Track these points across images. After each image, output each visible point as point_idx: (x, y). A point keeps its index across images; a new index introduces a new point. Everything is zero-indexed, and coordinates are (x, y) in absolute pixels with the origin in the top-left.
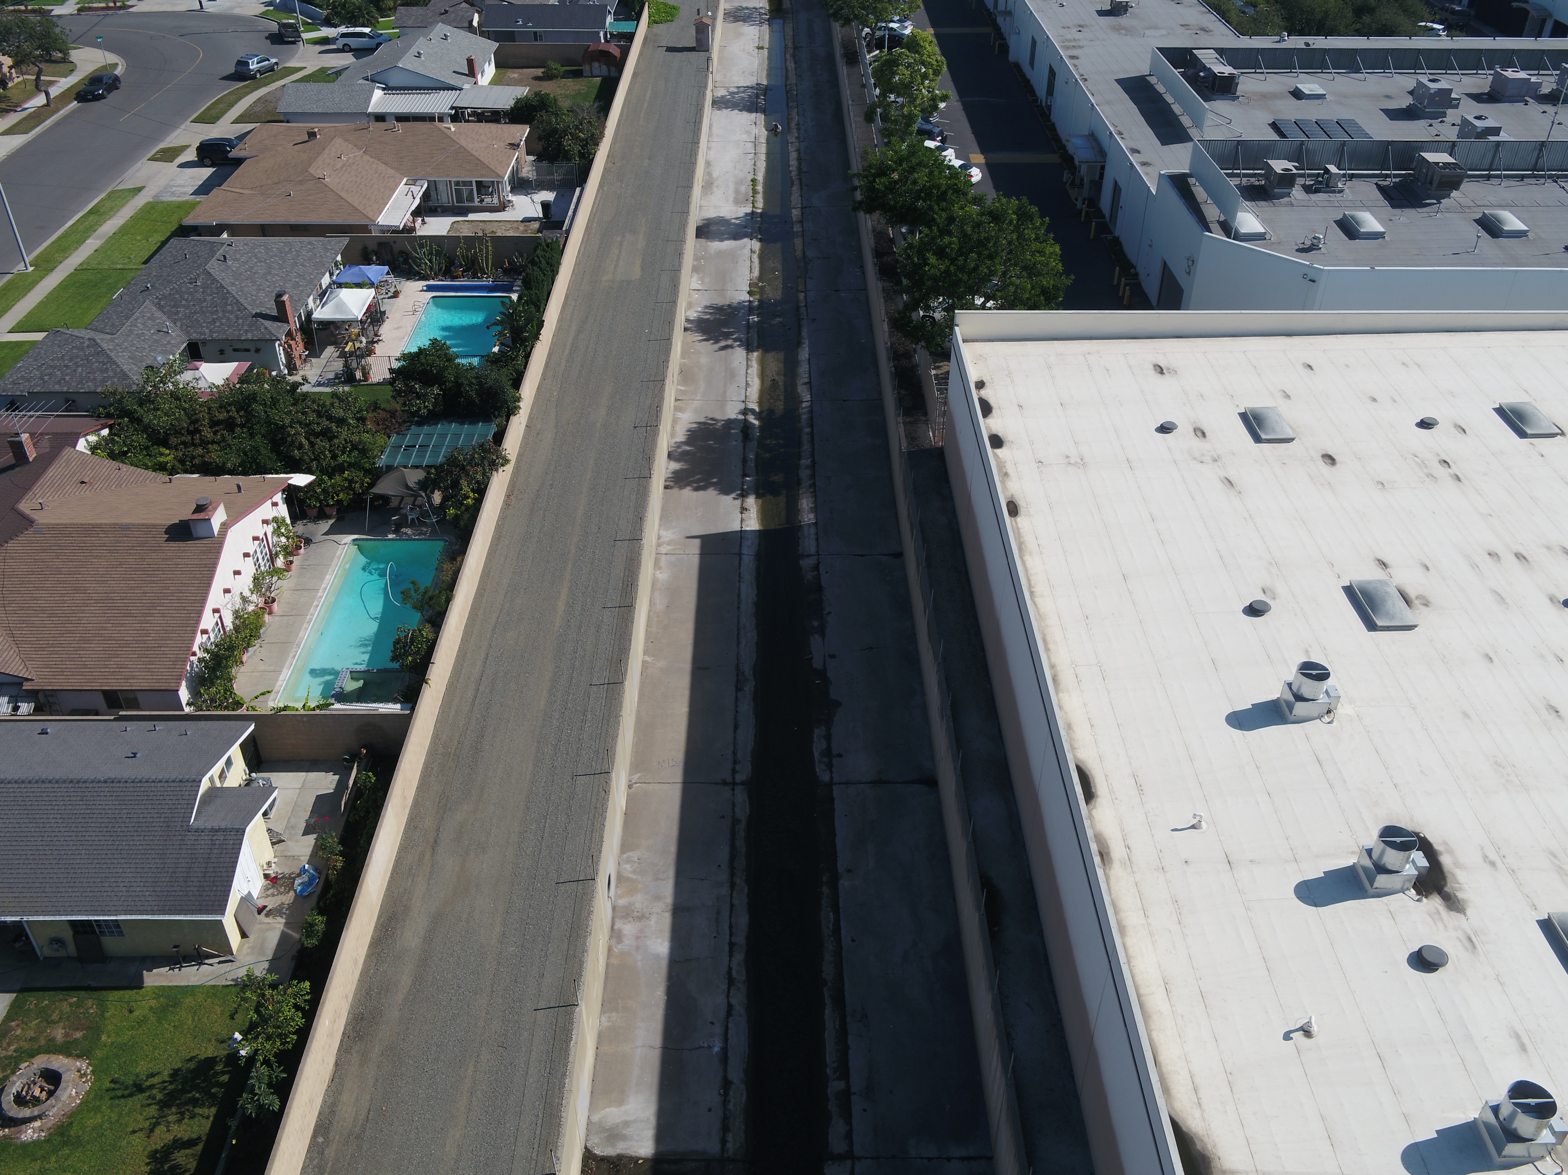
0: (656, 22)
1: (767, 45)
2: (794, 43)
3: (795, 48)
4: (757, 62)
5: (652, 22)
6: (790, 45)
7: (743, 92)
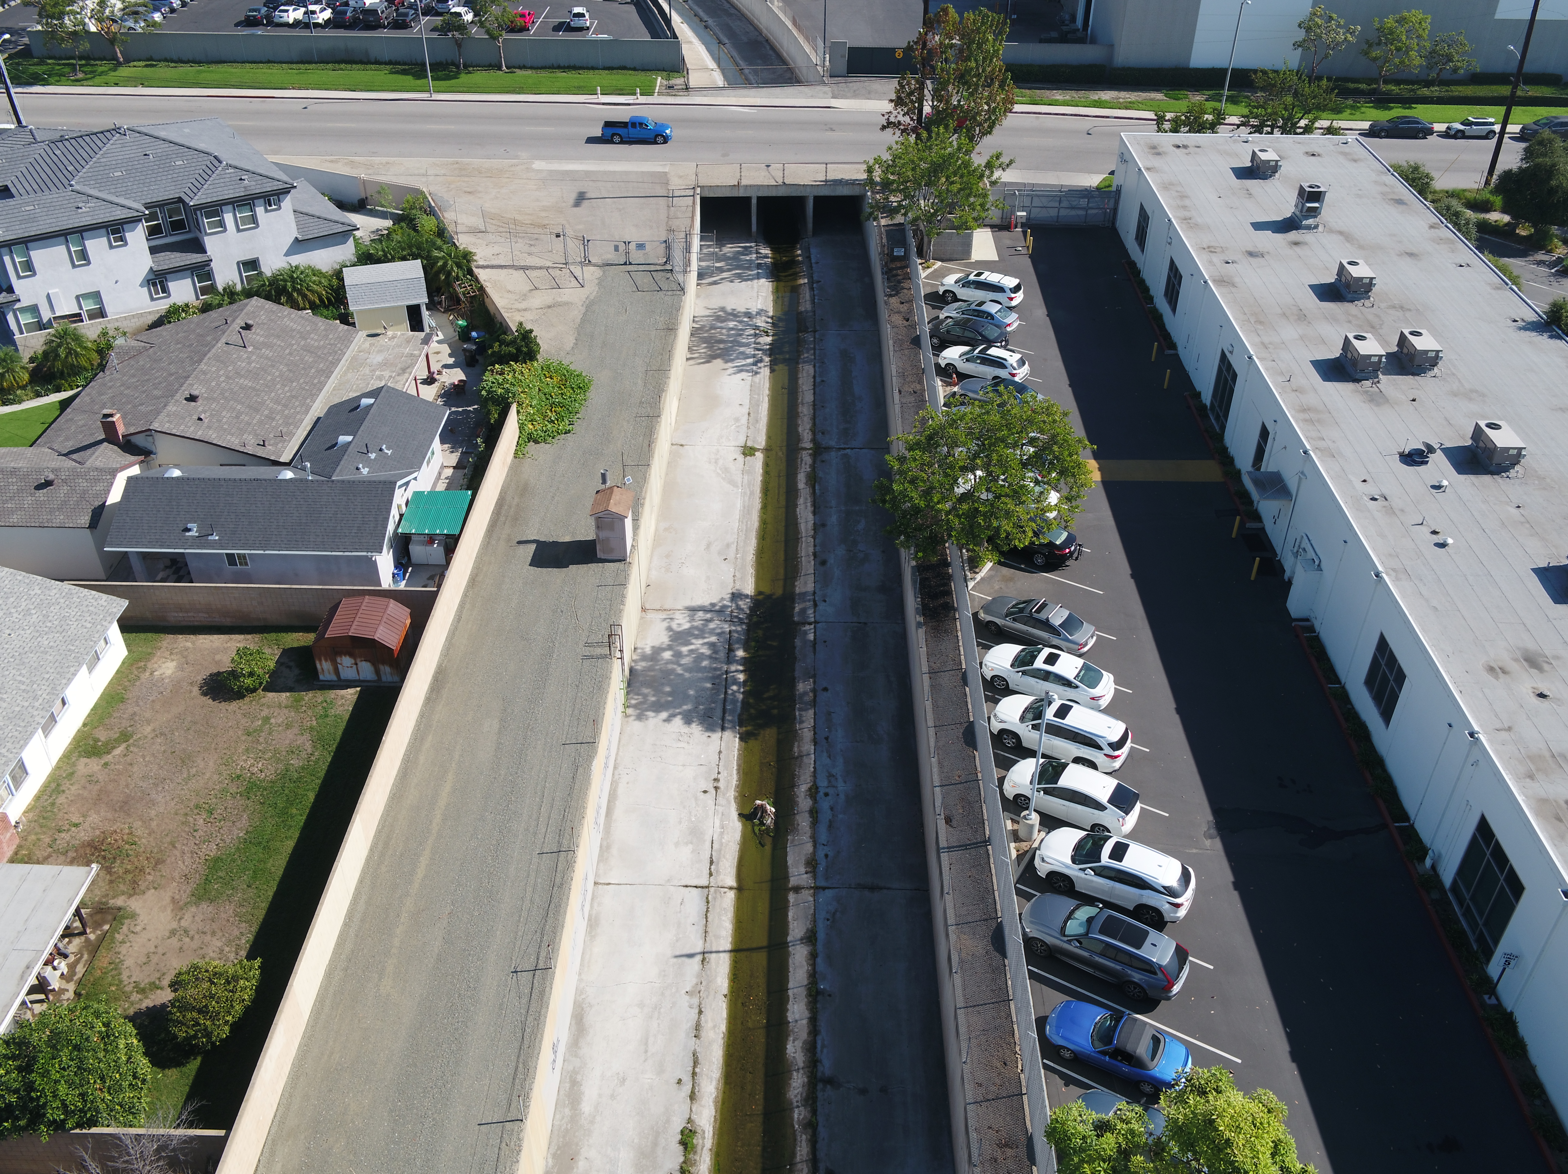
0: (532, 439)
1: (761, 441)
2: (813, 431)
3: (818, 450)
4: (739, 504)
5: (528, 438)
6: (807, 442)
7: (701, 632)
